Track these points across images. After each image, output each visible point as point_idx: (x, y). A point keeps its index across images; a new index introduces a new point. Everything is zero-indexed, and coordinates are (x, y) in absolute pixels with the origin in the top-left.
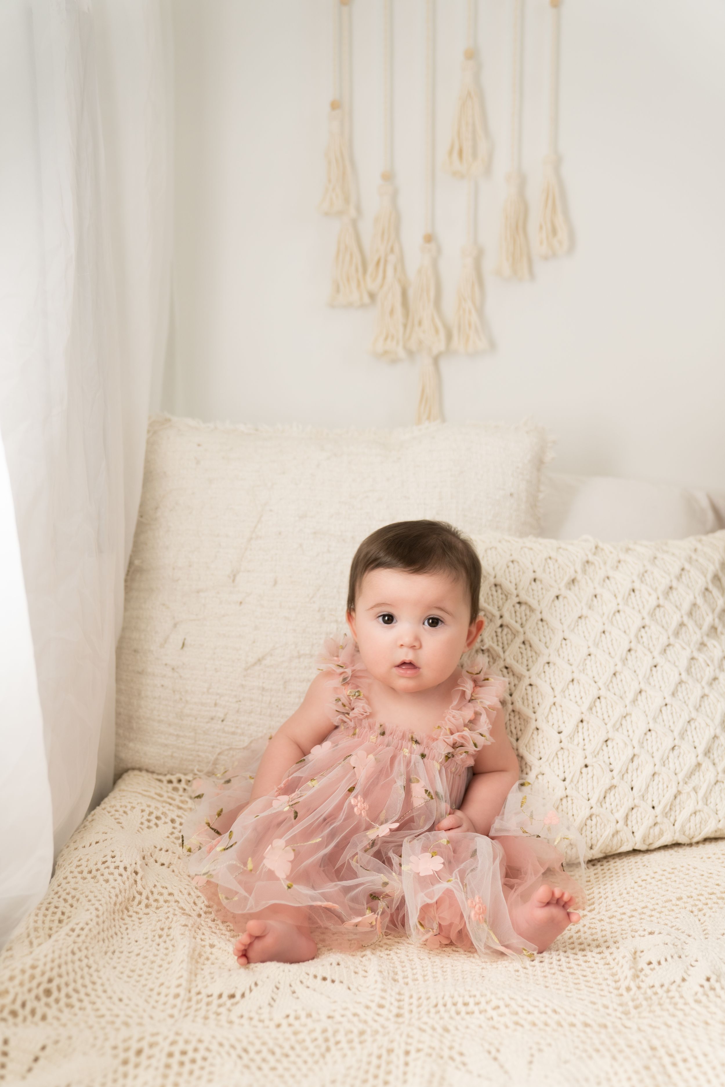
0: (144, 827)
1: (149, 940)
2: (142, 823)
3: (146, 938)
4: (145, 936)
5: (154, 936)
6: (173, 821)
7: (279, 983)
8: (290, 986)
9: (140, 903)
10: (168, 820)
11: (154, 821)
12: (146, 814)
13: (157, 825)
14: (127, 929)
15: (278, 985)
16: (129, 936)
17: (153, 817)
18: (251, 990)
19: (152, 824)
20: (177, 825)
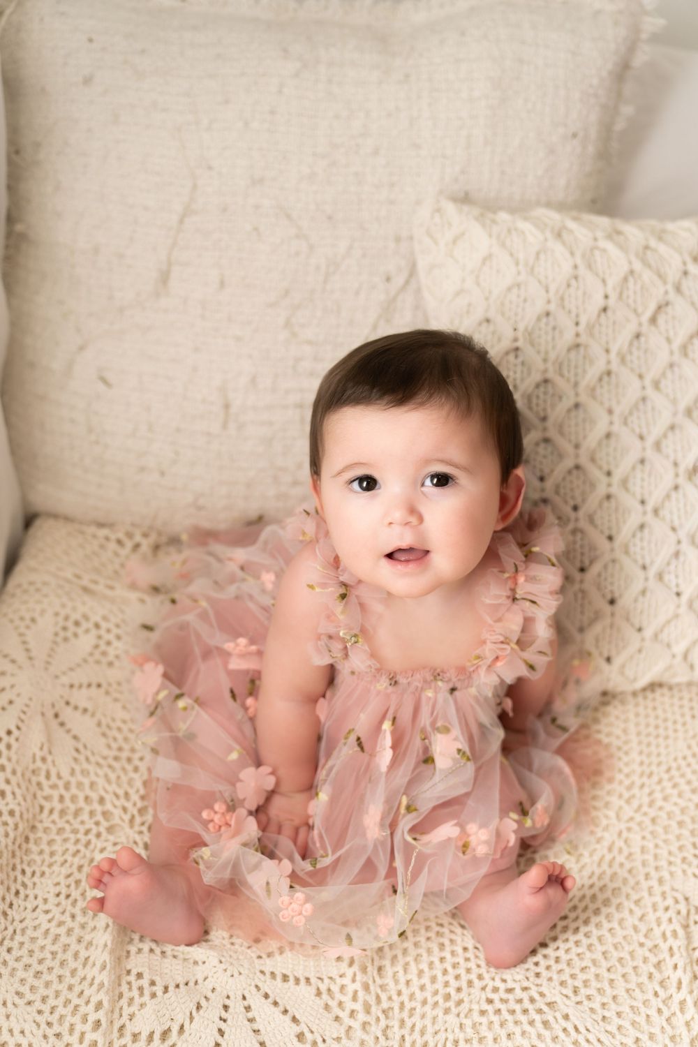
0: (59, 639)
1: (62, 897)
2: (56, 634)
3: (58, 895)
4: (57, 889)
5: (68, 886)
6: (97, 626)
7: (228, 997)
8: (244, 998)
9: (51, 811)
10: (91, 625)
11: (72, 628)
12: (60, 619)
13: (76, 635)
14: (34, 874)
15: (227, 1002)
16: (36, 891)
17: (70, 624)
18: (192, 1018)
19: (69, 634)
20: (102, 632)
